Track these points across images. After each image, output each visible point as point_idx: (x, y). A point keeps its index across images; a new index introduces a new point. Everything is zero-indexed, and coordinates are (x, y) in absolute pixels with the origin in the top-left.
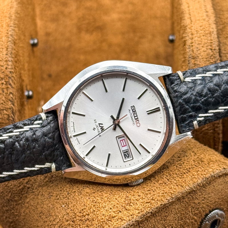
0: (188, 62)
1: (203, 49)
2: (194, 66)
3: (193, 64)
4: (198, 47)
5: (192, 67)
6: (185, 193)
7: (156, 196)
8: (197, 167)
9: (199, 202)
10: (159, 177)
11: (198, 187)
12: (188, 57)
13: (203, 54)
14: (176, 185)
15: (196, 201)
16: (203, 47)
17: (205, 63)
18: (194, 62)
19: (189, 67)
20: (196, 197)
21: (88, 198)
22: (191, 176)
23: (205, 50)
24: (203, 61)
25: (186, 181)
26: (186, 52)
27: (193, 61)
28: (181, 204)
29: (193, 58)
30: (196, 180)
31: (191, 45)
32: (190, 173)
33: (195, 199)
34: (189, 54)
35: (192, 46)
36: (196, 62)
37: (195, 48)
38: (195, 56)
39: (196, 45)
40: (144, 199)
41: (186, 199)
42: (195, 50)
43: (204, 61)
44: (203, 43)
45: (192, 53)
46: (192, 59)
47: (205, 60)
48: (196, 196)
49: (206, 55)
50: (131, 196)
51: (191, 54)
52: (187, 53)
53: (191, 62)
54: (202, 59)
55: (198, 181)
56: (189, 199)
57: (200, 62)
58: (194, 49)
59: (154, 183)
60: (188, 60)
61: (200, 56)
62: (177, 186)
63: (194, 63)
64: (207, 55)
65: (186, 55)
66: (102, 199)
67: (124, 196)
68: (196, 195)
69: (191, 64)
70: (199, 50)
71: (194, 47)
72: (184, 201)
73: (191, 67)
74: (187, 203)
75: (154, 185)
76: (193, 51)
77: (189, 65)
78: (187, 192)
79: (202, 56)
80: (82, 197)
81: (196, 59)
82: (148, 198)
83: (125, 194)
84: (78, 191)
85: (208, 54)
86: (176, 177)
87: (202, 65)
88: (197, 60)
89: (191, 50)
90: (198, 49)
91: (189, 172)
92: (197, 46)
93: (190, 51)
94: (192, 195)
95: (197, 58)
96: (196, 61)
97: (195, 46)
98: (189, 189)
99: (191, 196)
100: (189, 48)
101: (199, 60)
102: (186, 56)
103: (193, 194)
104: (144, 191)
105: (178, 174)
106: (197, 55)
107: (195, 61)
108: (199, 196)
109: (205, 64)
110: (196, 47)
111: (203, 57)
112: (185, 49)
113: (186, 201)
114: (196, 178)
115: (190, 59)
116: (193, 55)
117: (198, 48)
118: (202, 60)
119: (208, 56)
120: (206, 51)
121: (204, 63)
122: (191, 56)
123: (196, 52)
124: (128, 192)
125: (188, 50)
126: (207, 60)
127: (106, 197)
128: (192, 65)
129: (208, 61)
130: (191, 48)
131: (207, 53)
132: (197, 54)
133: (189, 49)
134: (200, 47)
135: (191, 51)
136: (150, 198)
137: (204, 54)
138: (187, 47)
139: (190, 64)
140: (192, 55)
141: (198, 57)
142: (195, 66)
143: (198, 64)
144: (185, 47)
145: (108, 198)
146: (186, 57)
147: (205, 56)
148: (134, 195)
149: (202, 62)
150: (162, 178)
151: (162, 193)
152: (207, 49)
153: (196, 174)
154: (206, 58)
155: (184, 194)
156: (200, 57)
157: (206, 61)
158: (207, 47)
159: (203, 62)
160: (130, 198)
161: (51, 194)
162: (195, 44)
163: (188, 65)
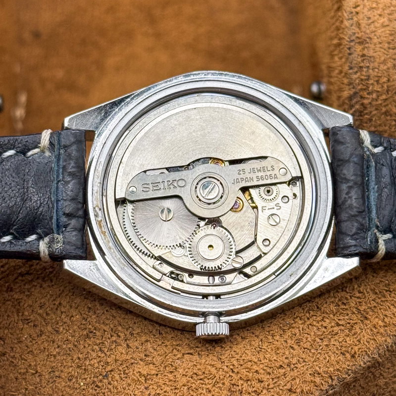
0: (348, 51)
1: (382, 20)
2: (363, 61)
3: (358, 55)
4: (370, 16)
5: (357, 64)
6: (360, 370)
7: (297, 381)
8: (382, 307)
9: (386, 382)
10: (301, 331)
11: (387, 353)
12: (349, 40)
13: (382, 32)
14: (340, 351)
15: (381, 382)
16: (380, 15)
17: (386, 53)
18: (360, 51)
19: (351, 63)
20: (382, 372)
21: (143, 387)
22: (371, 330)
23: (387, 23)
24: (381, 47)
25: (362, 342)
26: (343, 26)
27: (359, 48)
28: (350, 393)
29: (359, 43)
30: (383, 339)
31: (354, 10)
32: (369, 322)
33: (379, 377)
34: (350, 32)
35: (357, 13)
36: (365, 52)
37: (363, 20)
38: (365, 37)
39: (366, 10)
40: (272, 388)
41: (361, 380)
42: (364, 23)
43: (385, 50)
44: (381, 6)
45: (357, 30)
46: (357, 44)
47: (386, 45)
48: (381, 370)
49: (387, 35)
50: (242, 382)
51: (354, 34)
52: (346, 30)
53: (355, 51)
54: (380, 43)
55: (386, 341)
56: (367, 380)
57: (375, 52)
58: (361, 22)
59: (292, 348)
60: (347, 46)
61: (376, 37)
62: (343, 354)
63: (361, 53)
64: (391, 35)
65: (342, 33)
66: (176, 391)
67: (227, 383)
68: (382, 368)
69: (355, 55)
70: (373, 22)
71: (361, 16)
72: (356, 385)
73: (355, 62)
74: (363, 388)
75: (292, 351)
76: (359, 25)
77: (351, 57)
78: (364, 368)
79: (380, 36)
80: (129, 385)
81: (367, 45)
82: (281, 388)
83: (228, 375)
84: (120, 371)
85: (393, 32)
86: (339, 332)
87: (380, 58)
88: (369, 47)
89: (355, 23)
90: (370, 21)
91: (366, 318)
92: (369, 14)
93: (352, 25)
94: (373, 370)
95: (368, 43)
96: (366, 50)
97: (363, 13)
98: (370, 361)
99: (371, 372)
100: (349, 19)
101: (372, 46)
102: (342, 36)
103: (375, 368)
104: (270, 368)
105: (343, 325)
106: (367, 34)
107: (363, 49)
108: (387, 370)
109: (387, 55)
110: (366, 15)
111: (382, 38)
112: (341, 19)
113: (360, 386)
114: (382, 334)
115: (352, 44)
116: (359, 36)
117: (369, 18)
118: (378, 46)
119: (391, 38)
120: (388, 26)
121: (384, 53)
122: (353, 38)
123: (366, 28)
124: (233, 372)
125: (347, 23)
126: (391, 46)
127: (184, 385)
128: (356, 59)
129: (393, 49)
130: (355, 19)
131: (390, 31)
132: (368, 31)
133: (351, 22)
134: (374, 16)
135: (355, 25)
136: (285, 387)
137: (385, 31)
138: (345, 15)
139: (352, 55)
140: (357, 35)
141: (370, 38)
142: (364, 59)
143: (370, 57)
144: (340, 14)
145: (189, 389)
146: (344, 38)
147: (386, 37)
148: (249, 380)
149: (380, 51)
150: (308, 334)
151: (310, 374)
152: (390, 20)
153: (381, 323)
154: (389, 43)
155: (358, 373)
156: (376, 40)
157: (389, 48)
158: (391, 17)
159: (383, 50)
160: (240, 387)
161: (57, 374)
162: (363, 9)
163: (347, 59)
